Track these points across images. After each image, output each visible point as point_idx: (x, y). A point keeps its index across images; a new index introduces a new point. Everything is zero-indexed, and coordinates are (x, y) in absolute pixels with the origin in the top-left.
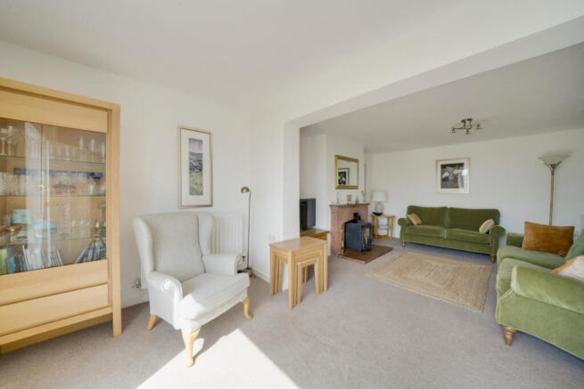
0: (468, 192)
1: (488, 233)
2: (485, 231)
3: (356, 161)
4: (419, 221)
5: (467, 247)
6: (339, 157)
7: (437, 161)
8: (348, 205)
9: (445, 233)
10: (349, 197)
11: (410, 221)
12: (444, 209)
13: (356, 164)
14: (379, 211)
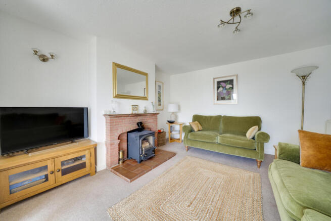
0: (237, 103)
1: (253, 138)
2: (251, 137)
3: (146, 74)
4: (200, 127)
5: (237, 153)
6: (117, 66)
7: (214, 79)
8: (132, 114)
9: (218, 140)
10: (135, 107)
11: (192, 128)
12: (219, 117)
13: (145, 77)
14: (173, 120)
